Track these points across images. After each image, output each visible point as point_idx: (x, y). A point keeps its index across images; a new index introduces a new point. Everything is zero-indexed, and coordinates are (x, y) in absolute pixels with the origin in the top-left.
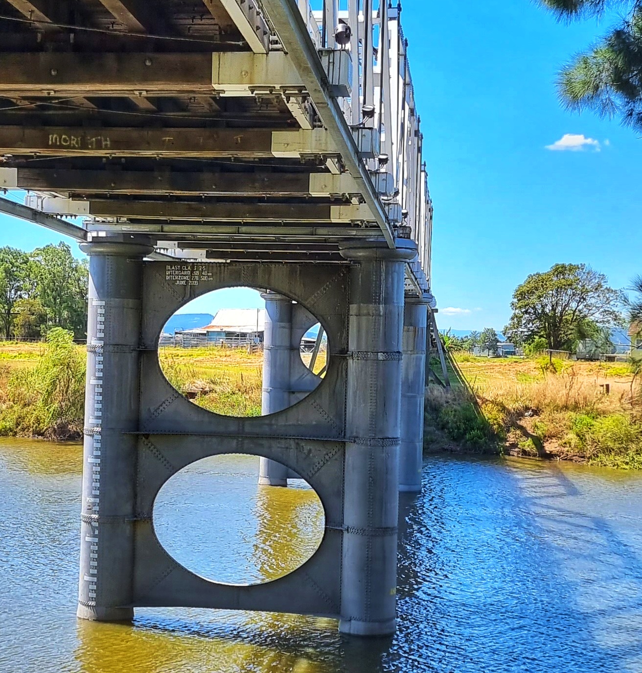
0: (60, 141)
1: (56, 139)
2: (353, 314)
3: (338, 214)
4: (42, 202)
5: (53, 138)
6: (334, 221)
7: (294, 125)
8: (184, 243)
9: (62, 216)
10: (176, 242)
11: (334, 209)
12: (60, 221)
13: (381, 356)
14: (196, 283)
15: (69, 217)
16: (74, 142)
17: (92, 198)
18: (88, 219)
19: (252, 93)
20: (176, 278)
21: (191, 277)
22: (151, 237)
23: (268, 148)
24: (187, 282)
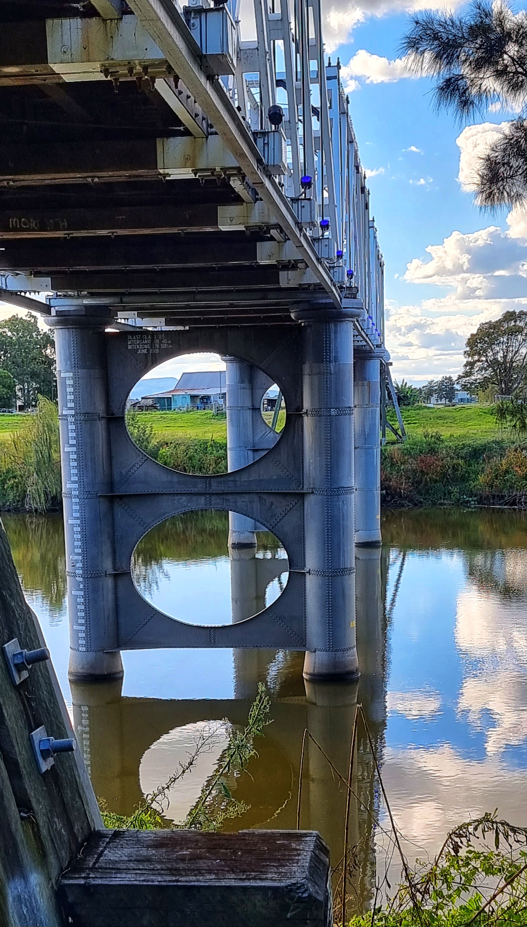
0: (20, 225)
1: (16, 222)
2: (307, 373)
3: (286, 279)
4: (6, 280)
5: (13, 221)
6: (283, 286)
7: (237, 200)
8: (143, 313)
9: (25, 293)
10: (136, 312)
11: (283, 275)
12: (24, 297)
13: (333, 412)
14: (157, 351)
15: (32, 294)
16: (34, 225)
17: (53, 275)
18: (51, 295)
19: (195, 176)
20: (138, 347)
21: (152, 344)
22: (112, 308)
23: (215, 223)
24: (148, 350)
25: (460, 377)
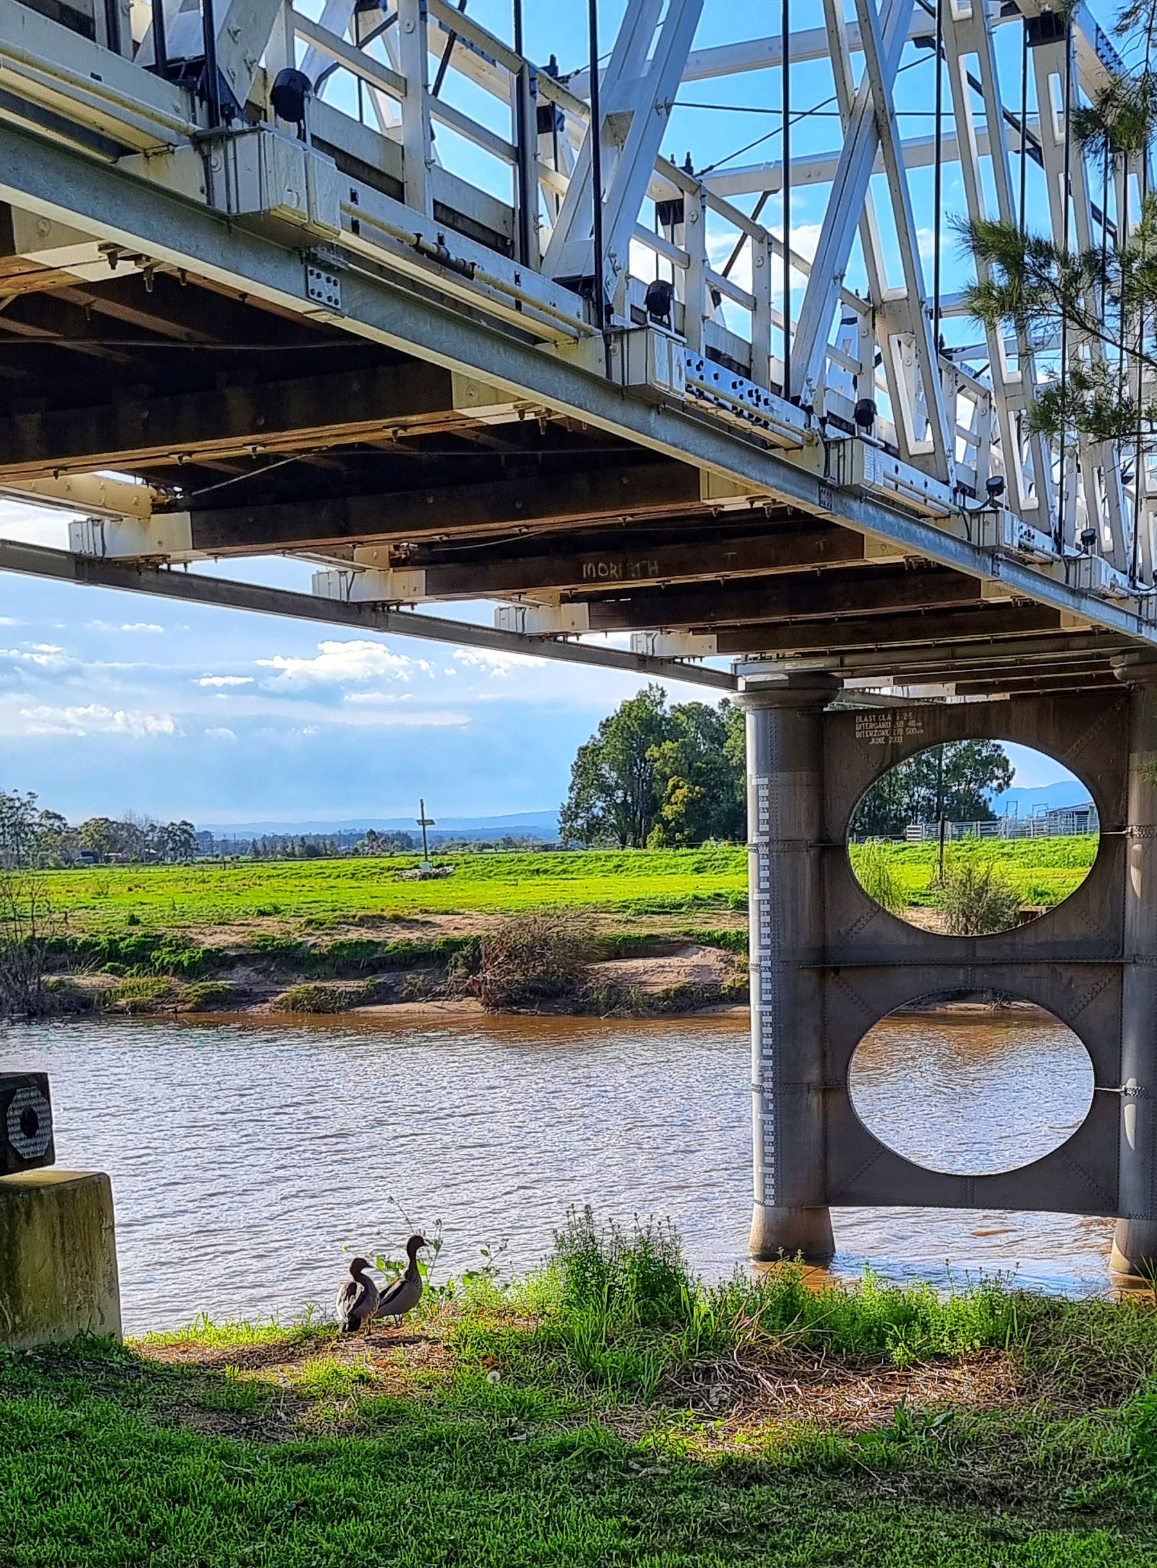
0: (597, 572)
2: (1136, 768)
4: (653, 641)
10: (891, 677)
14: (899, 740)
21: (893, 729)
22: (836, 674)
23: (860, 554)
24: (886, 739)
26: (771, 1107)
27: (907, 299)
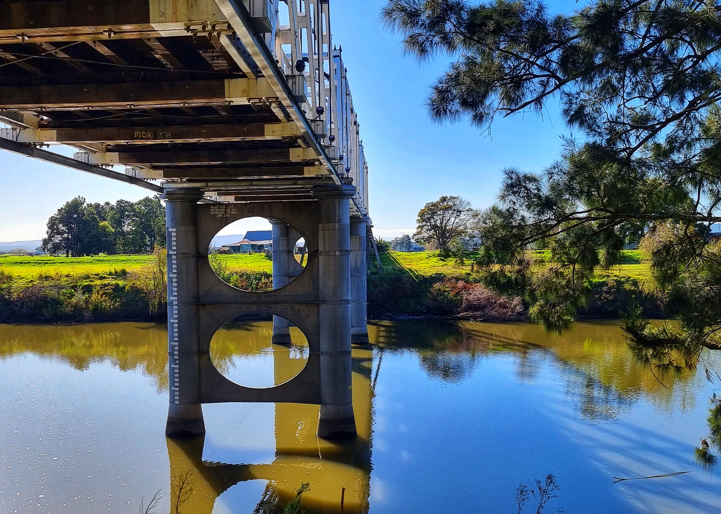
0: (141, 135)
1: (139, 134)
2: (321, 229)
3: (309, 172)
4: (135, 172)
5: (136, 134)
6: (306, 176)
7: (276, 120)
8: (221, 193)
9: (147, 180)
10: (216, 192)
11: (306, 169)
12: (146, 182)
13: (337, 253)
14: (229, 216)
15: (152, 180)
16: (149, 135)
17: (164, 168)
18: (164, 181)
19: (249, 102)
20: (217, 213)
21: (226, 212)
22: (201, 190)
23: (263, 135)
24: (223, 215)
25: (415, 235)
26: (178, 362)
27: (290, 30)
